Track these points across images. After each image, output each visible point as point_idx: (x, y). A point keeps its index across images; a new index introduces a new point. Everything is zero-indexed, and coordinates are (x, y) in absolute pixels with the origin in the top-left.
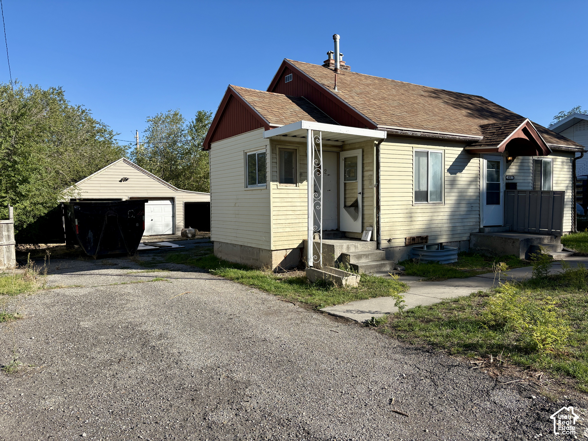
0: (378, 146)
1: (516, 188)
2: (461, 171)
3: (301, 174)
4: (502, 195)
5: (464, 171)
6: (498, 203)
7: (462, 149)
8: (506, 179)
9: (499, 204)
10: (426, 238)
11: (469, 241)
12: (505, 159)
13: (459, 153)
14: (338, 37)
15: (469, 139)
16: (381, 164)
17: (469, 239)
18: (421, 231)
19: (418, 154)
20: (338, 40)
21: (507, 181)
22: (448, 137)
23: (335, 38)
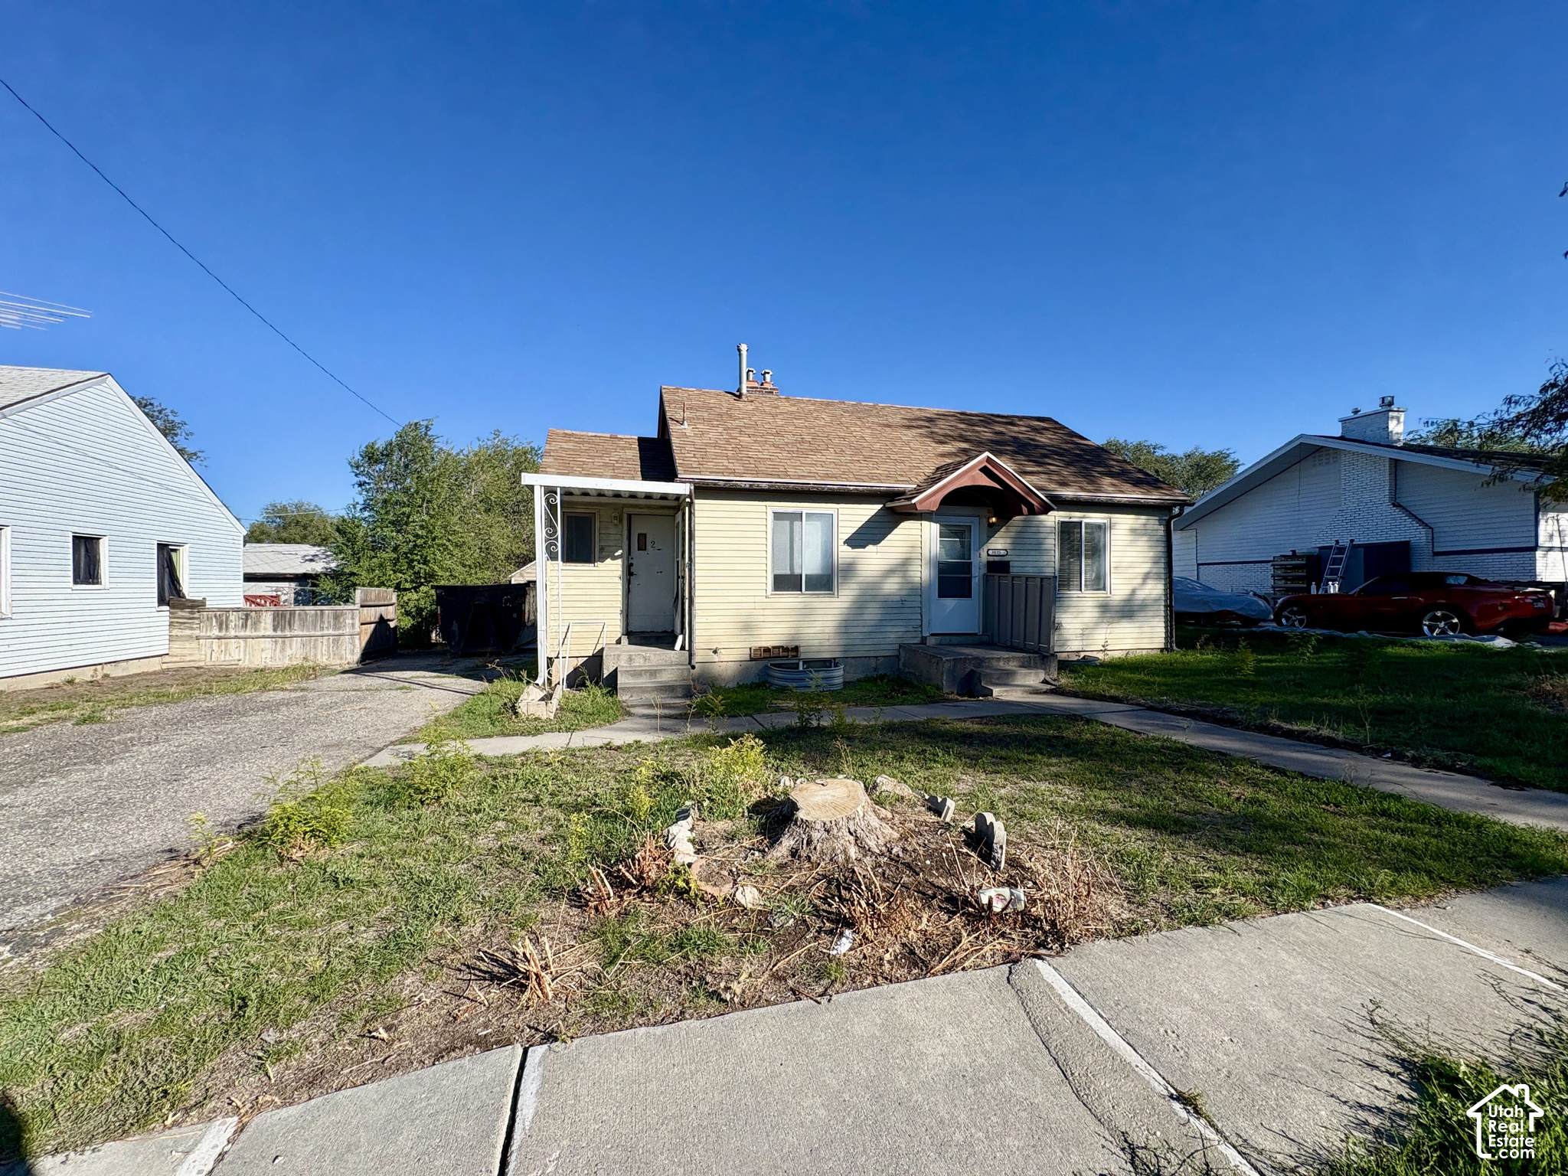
0: (691, 504)
1: (1008, 571)
2: (876, 541)
3: (602, 549)
4: (975, 582)
5: (883, 543)
6: (967, 594)
7: (879, 507)
8: (988, 555)
9: (969, 596)
10: (796, 649)
11: (898, 656)
12: (985, 521)
13: (873, 512)
14: (744, 347)
15: (880, 491)
16: (697, 534)
17: (897, 653)
18: (783, 637)
19: (778, 516)
20: (744, 353)
21: (991, 559)
22: (830, 489)
23: (739, 350)
